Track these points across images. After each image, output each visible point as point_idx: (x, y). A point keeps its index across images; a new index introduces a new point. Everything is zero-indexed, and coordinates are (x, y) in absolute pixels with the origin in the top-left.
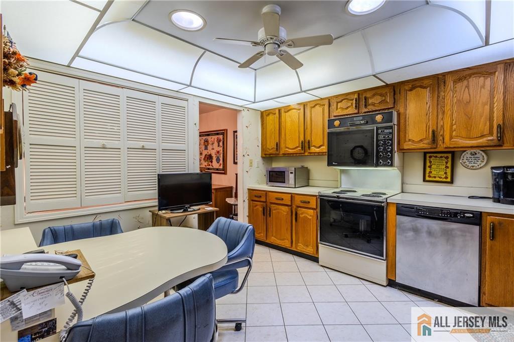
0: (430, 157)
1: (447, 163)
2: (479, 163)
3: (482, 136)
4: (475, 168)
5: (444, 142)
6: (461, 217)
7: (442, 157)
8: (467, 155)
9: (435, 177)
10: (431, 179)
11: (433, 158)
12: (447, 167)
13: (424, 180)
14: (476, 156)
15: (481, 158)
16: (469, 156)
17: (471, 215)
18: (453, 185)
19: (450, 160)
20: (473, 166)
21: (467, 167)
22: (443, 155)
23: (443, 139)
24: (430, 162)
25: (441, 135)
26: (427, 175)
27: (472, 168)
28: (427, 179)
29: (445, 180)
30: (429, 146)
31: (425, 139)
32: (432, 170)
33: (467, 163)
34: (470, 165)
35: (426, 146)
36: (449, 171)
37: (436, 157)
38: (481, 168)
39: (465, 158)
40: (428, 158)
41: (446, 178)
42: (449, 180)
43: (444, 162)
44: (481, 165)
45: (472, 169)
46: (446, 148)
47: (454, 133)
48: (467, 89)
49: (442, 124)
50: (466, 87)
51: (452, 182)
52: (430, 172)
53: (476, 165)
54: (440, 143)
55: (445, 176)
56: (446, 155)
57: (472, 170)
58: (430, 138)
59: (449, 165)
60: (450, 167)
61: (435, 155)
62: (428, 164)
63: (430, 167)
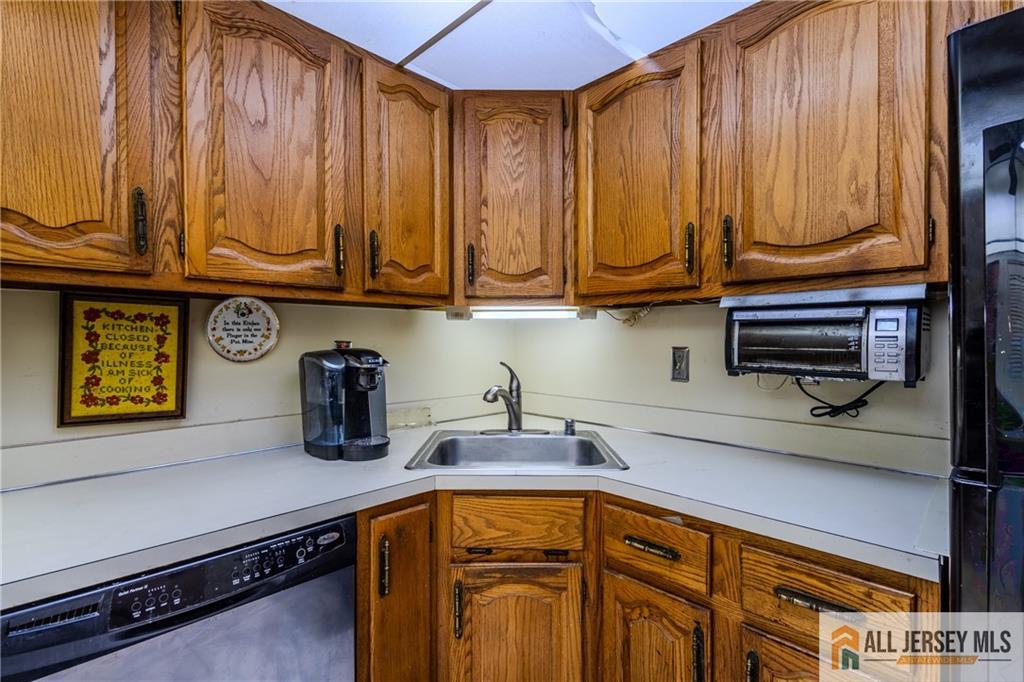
0: (91, 315)
1: (161, 340)
2: (257, 341)
3: (301, 254)
4: (246, 357)
5: (182, 255)
6: (308, 556)
7: (141, 317)
8: (224, 314)
9: (113, 401)
10: (94, 410)
11: (104, 319)
12: (161, 357)
13: (65, 419)
14: (251, 318)
15: (263, 326)
16: (231, 316)
17: (336, 535)
18: (183, 422)
19: (173, 329)
20: (242, 352)
21: (225, 355)
22: (145, 309)
23: (180, 240)
24: (92, 337)
25: (171, 224)
26: (77, 394)
27: (239, 359)
28: (78, 410)
29: (154, 407)
30: (122, 263)
31: (97, 224)
32: (102, 373)
33: (226, 342)
34: (235, 348)
35: (103, 259)
36: (169, 371)
37: (118, 315)
38: (262, 356)
39: (220, 325)
40: (79, 320)
41: (160, 398)
42: (170, 405)
43: (152, 336)
44: (266, 347)
45: (239, 361)
46: (191, 279)
47: (219, 225)
48: (255, 75)
49: (170, 173)
50: (254, 65)
51: (180, 413)
52: (93, 381)
53: (248, 347)
54: (168, 254)
55: (154, 391)
56: (157, 310)
57: (239, 366)
58: (124, 224)
59: (171, 347)
60: (173, 358)
61: (112, 307)
62: (81, 346)
63: (91, 358)
